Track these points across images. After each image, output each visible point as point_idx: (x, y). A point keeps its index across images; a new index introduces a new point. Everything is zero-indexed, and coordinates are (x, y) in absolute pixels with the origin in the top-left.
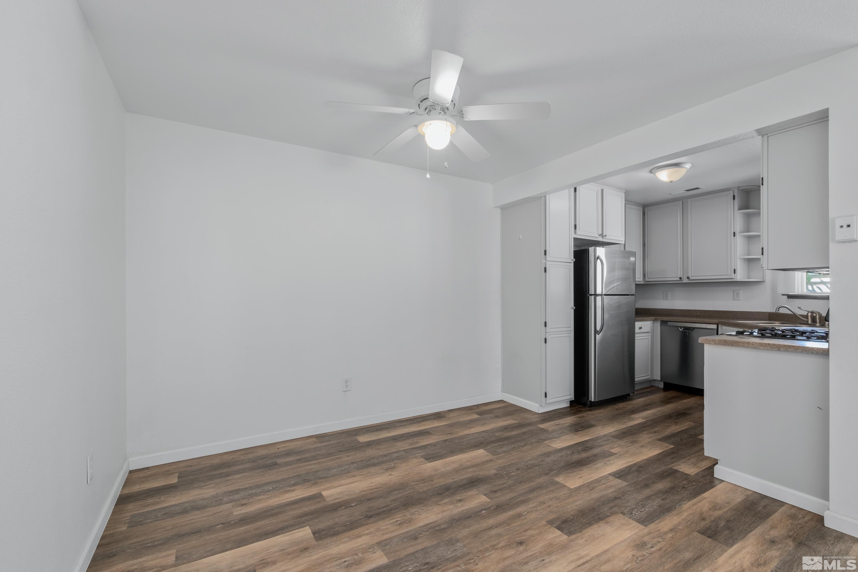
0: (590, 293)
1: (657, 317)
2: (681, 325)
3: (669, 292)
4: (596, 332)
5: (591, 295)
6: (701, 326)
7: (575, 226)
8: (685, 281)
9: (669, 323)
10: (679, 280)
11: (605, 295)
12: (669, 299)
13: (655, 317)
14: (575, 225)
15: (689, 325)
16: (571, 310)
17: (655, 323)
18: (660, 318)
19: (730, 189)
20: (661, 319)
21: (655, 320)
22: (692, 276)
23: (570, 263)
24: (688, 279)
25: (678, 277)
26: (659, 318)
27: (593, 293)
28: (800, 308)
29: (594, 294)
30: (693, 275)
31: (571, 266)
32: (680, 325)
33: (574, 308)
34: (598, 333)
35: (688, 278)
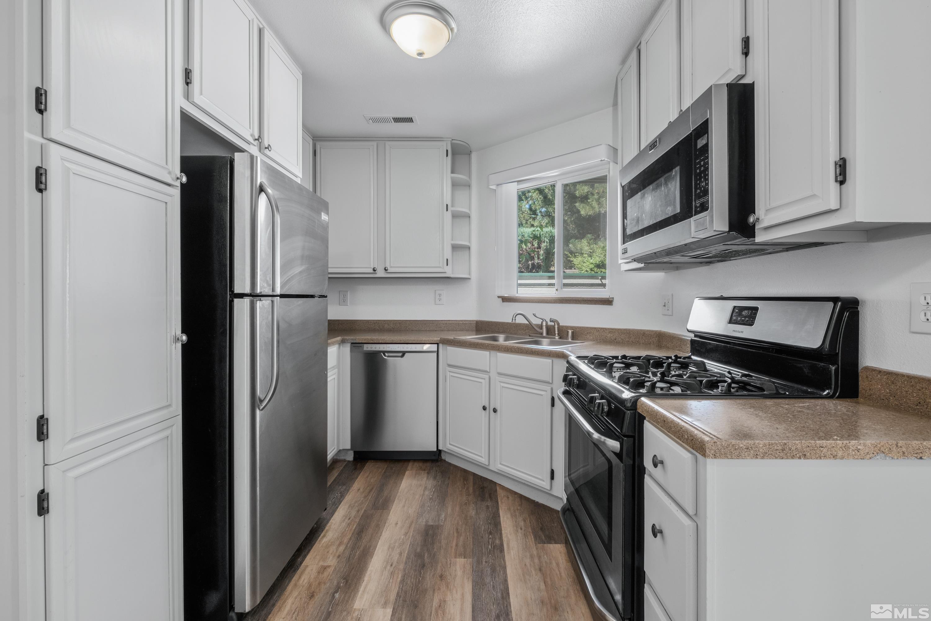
0: (237, 290)
1: (345, 337)
2: (385, 350)
3: (349, 292)
4: (255, 402)
5: (241, 296)
6: (416, 348)
7: (188, 74)
8: (381, 273)
9: (365, 346)
10: (372, 271)
11: (282, 296)
12: (348, 304)
13: (341, 336)
14: (186, 69)
15: (398, 347)
16: (171, 344)
17: (341, 347)
18: (349, 337)
19: (442, 139)
20: (352, 339)
21: (343, 342)
22: (391, 267)
23: (169, 185)
24: (384, 271)
25: (371, 267)
26: (347, 338)
27: (247, 290)
28: (534, 315)
29: (249, 292)
30: (392, 265)
31: (171, 196)
32: (384, 348)
33: (184, 338)
34: (261, 408)
35: (386, 270)
